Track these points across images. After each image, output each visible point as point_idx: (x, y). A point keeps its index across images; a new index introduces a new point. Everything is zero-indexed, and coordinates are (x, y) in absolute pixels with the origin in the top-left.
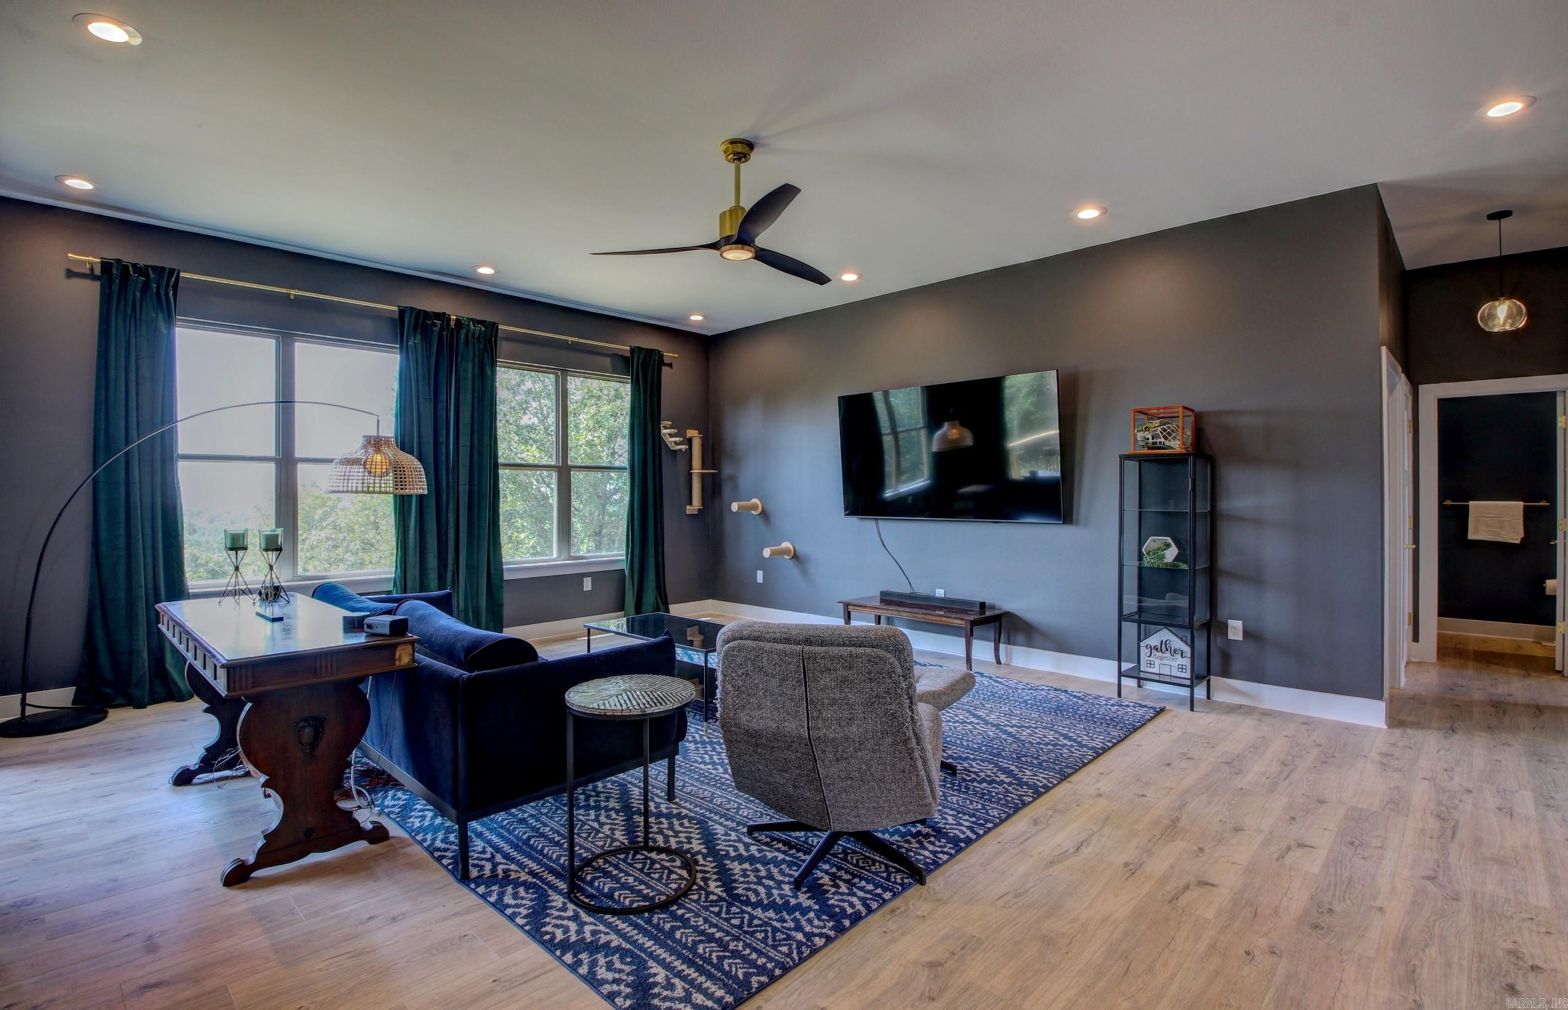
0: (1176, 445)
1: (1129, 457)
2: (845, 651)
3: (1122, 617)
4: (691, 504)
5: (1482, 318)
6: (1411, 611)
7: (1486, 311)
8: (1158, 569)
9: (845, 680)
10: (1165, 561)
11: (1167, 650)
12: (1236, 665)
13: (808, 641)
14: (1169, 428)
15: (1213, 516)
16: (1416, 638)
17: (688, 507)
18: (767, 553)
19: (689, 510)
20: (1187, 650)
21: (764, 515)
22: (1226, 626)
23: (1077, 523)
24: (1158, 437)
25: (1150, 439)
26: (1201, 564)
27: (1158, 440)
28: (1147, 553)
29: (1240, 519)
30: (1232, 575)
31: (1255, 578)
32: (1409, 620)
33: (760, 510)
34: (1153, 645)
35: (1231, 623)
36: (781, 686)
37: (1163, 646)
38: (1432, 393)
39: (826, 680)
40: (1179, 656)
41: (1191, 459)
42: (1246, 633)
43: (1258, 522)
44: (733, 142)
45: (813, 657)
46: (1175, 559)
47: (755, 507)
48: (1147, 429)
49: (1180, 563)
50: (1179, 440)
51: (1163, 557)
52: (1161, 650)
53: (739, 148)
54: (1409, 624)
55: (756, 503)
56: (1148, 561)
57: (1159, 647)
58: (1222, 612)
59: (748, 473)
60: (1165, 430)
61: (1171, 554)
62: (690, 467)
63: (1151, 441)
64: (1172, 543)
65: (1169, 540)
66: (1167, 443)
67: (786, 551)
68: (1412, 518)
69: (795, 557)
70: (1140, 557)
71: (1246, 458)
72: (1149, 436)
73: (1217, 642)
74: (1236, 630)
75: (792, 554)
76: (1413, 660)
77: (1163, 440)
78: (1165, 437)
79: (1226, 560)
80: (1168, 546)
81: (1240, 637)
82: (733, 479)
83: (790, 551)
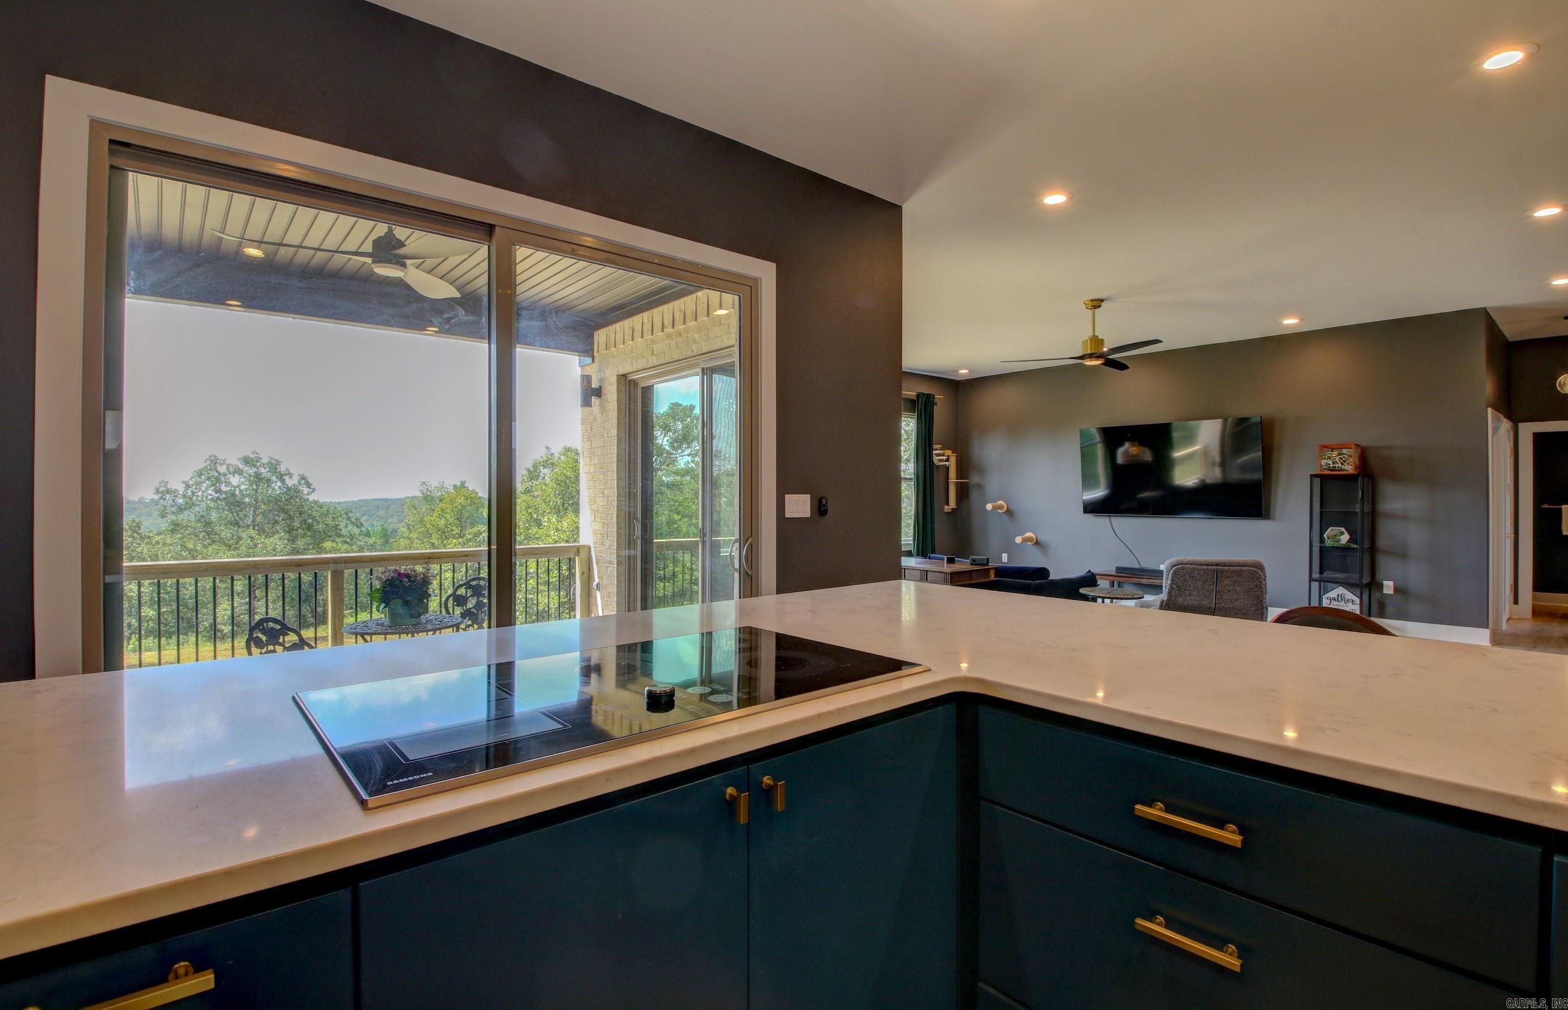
0: (1349, 469)
1: (1316, 476)
2: (1238, 568)
3: (1311, 579)
4: (948, 504)
5: (1560, 384)
6: (1512, 582)
7: (1562, 381)
8: (1338, 548)
9: (1236, 582)
10: (1341, 543)
11: (1342, 600)
12: (1390, 609)
13: (1217, 565)
14: (1344, 457)
15: (1373, 515)
16: (1516, 602)
17: (946, 507)
18: (1018, 540)
19: (947, 509)
20: (1357, 600)
21: (1009, 512)
22: (1382, 585)
23: (1273, 519)
24: (1337, 463)
25: (1331, 464)
26: (1367, 545)
27: (1337, 465)
28: (1328, 538)
29: (1391, 516)
30: (1387, 553)
31: (1402, 554)
32: (1511, 588)
33: (1005, 509)
34: (1332, 596)
35: (1385, 583)
36: (1203, 584)
37: (1339, 598)
38: (1528, 430)
39: (1227, 582)
40: (1350, 604)
41: (1360, 479)
42: (1396, 589)
43: (1404, 518)
44: (1092, 301)
45: (1222, 571)
46: (1347, 542)
47: (1001, 507)
48: (1329, 458)
49: (1352, 544)
50: (1351, 465)
51: (1340, 540)
52: (1338, 600)
53: (1096, 303)
54: (1511, 592)
55: (1001, 504)
56: (1328, 543)
57: (1336, 599)
58: (1379, 576)
59: (993, 483)
60: (1341, 459)
61: (1345, 538)
62: (947, 478)
63: (1331, 465)
64: (1345, 532)
65: (1343, 529)
66: (1343, 467)
67: (1030, 539)
68: (1513, 517)
69: (1037, 543)
70: (1322, 540)
71: (1395, 477)
72: (1331, 462)
73: (1376, 595)
74: (1388, 587)
75: (1035, 541)
76: (1514, 617)
77: (1340, 465)
78: (1342, 464)
79: (1383, 542)
80: (1342, 533)
81: (1392, 592)
82: (980, 486)
83: (1033, 539)
